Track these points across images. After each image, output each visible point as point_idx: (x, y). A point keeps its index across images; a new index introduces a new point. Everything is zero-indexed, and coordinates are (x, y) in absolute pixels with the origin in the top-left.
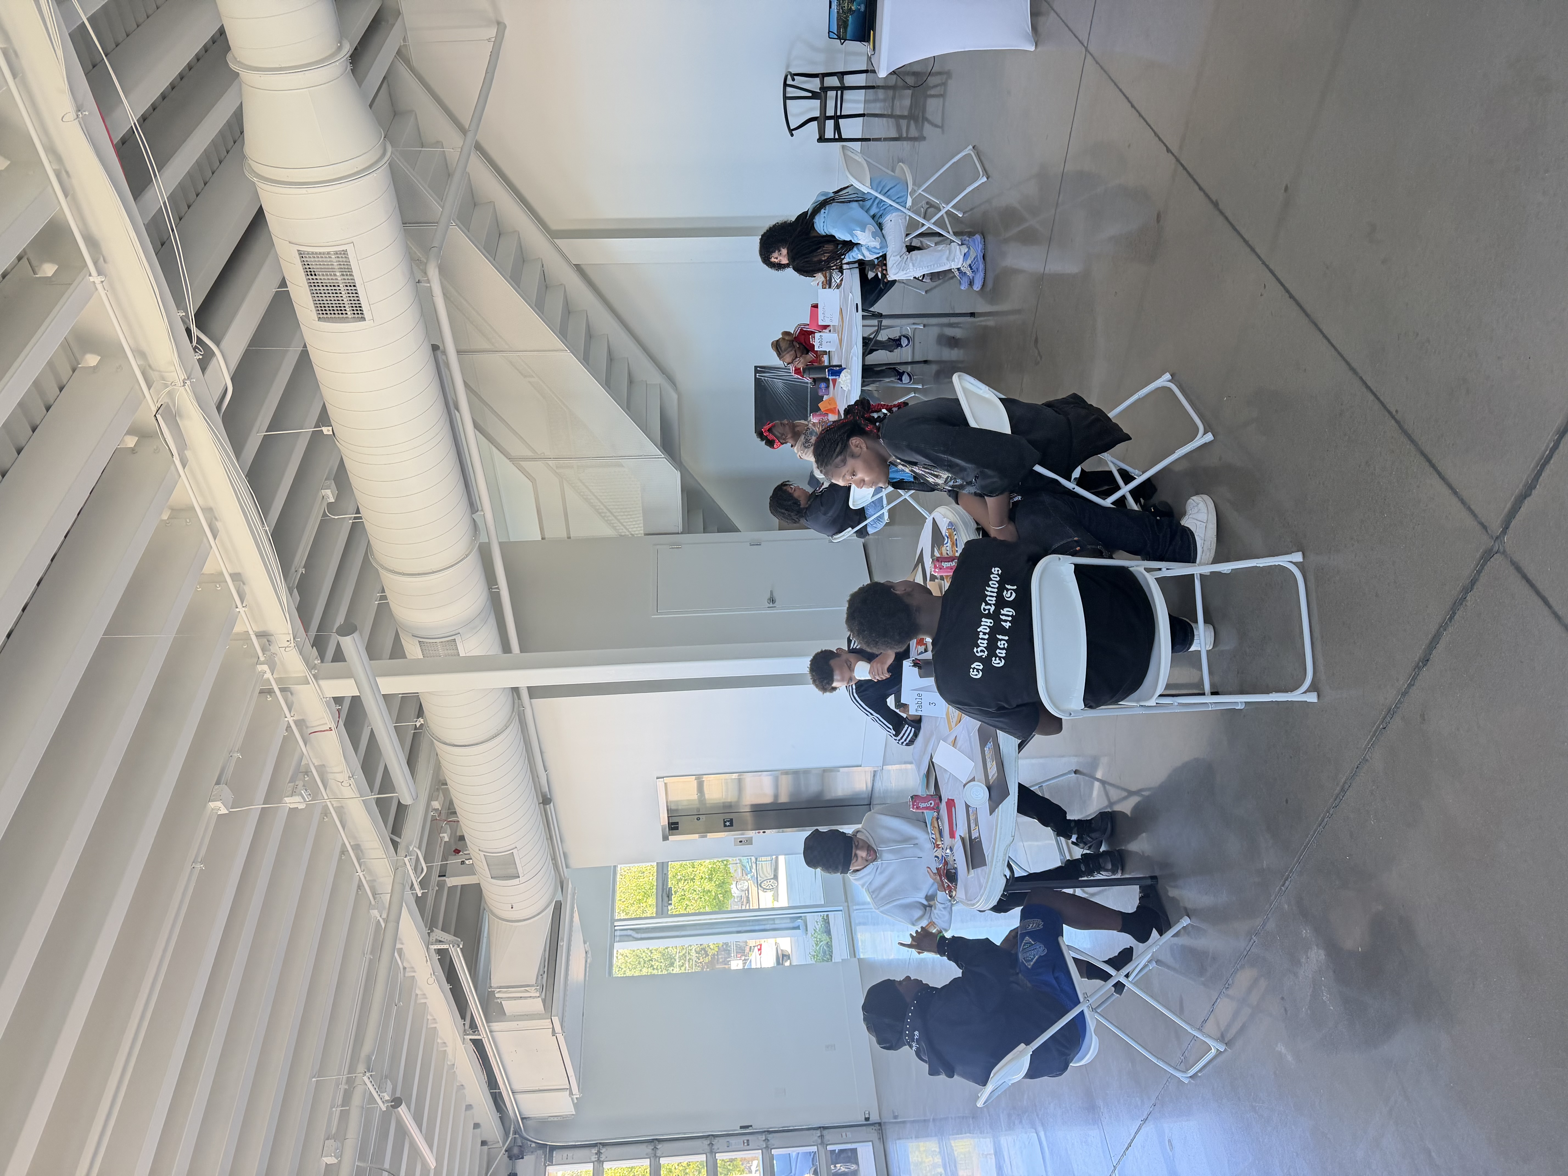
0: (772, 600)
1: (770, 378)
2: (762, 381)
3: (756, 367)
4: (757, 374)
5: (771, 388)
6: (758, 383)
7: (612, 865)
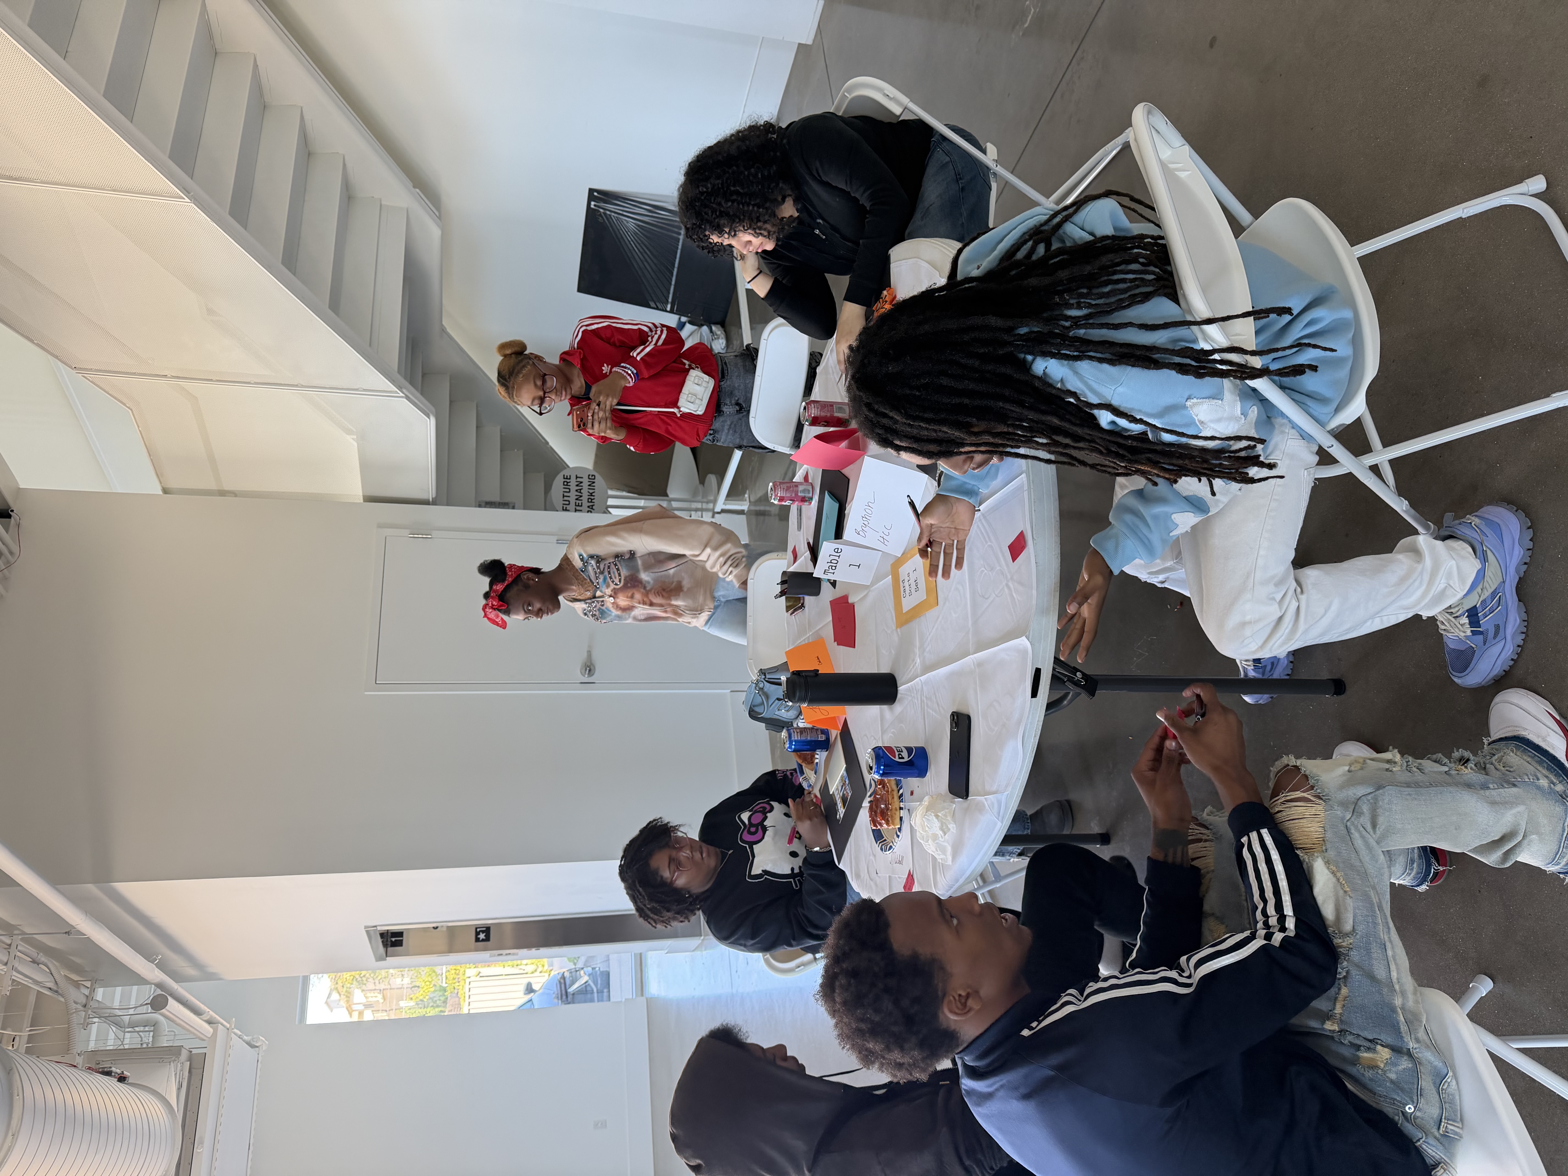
0: (589, 668)
1: (615, 213)
2: (600, 215)
3: (591, 191)
4: (593, 203)
5: (613, 229)
6: (591, 215)
7: (301, 975)
